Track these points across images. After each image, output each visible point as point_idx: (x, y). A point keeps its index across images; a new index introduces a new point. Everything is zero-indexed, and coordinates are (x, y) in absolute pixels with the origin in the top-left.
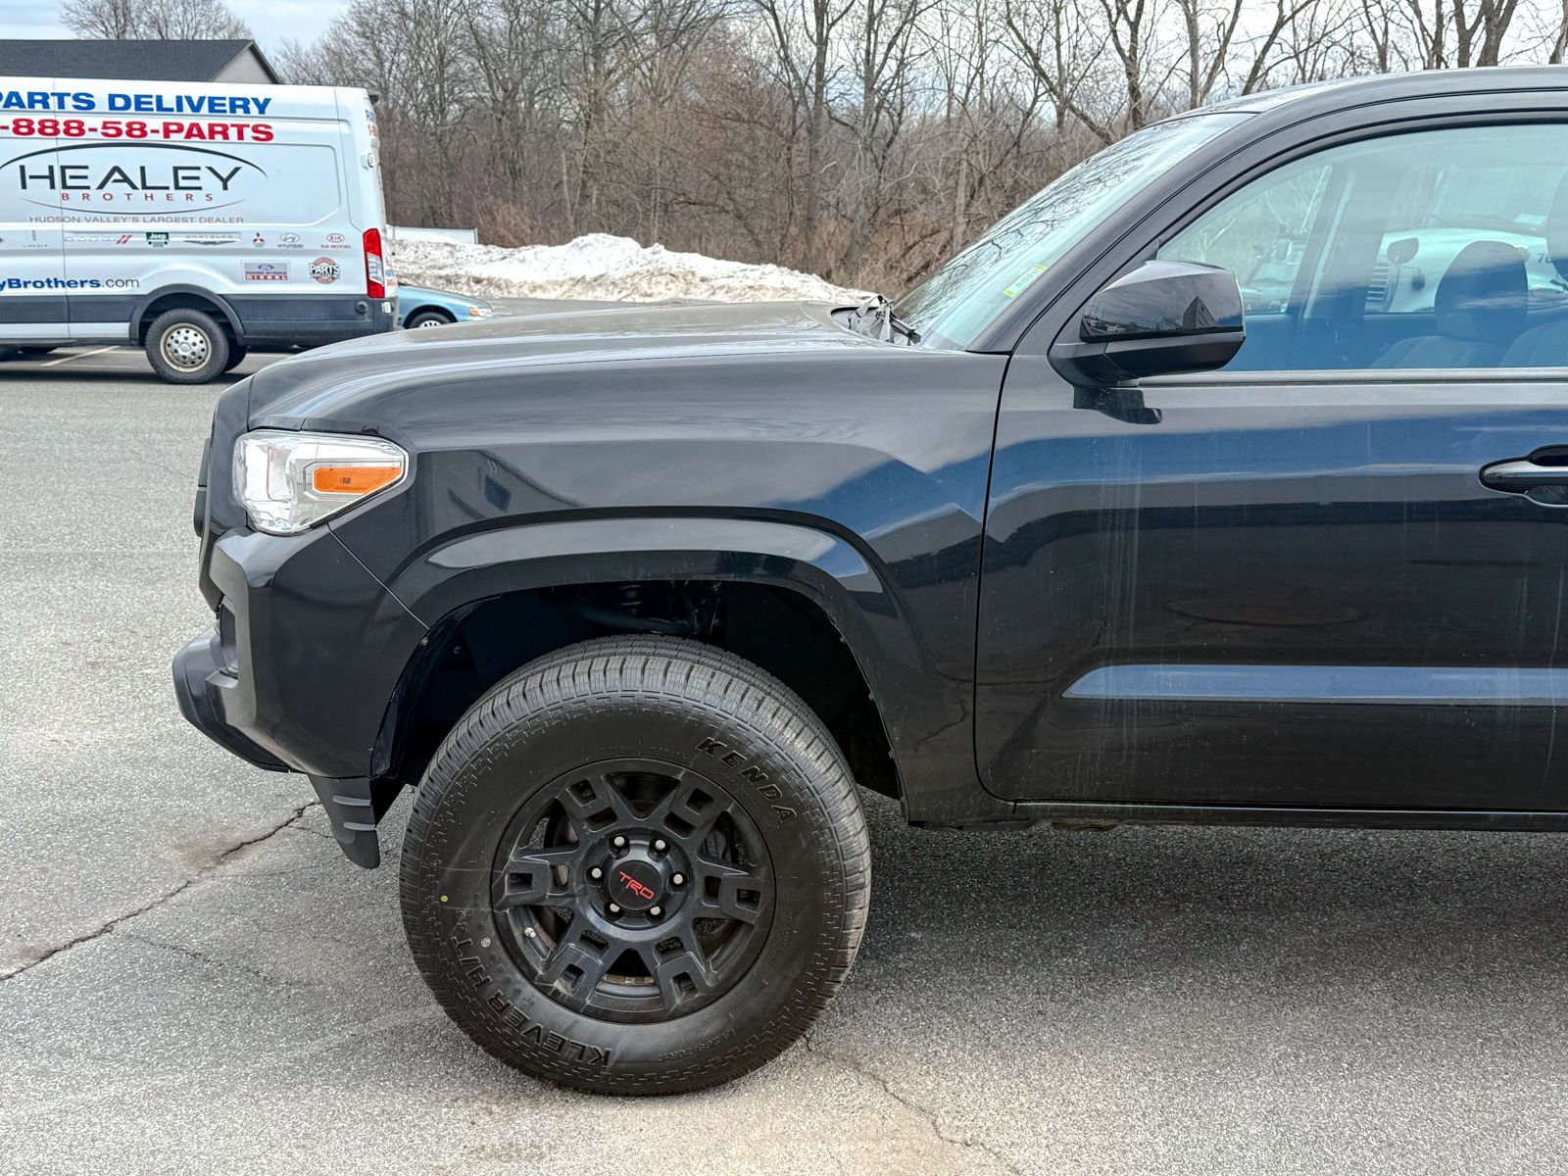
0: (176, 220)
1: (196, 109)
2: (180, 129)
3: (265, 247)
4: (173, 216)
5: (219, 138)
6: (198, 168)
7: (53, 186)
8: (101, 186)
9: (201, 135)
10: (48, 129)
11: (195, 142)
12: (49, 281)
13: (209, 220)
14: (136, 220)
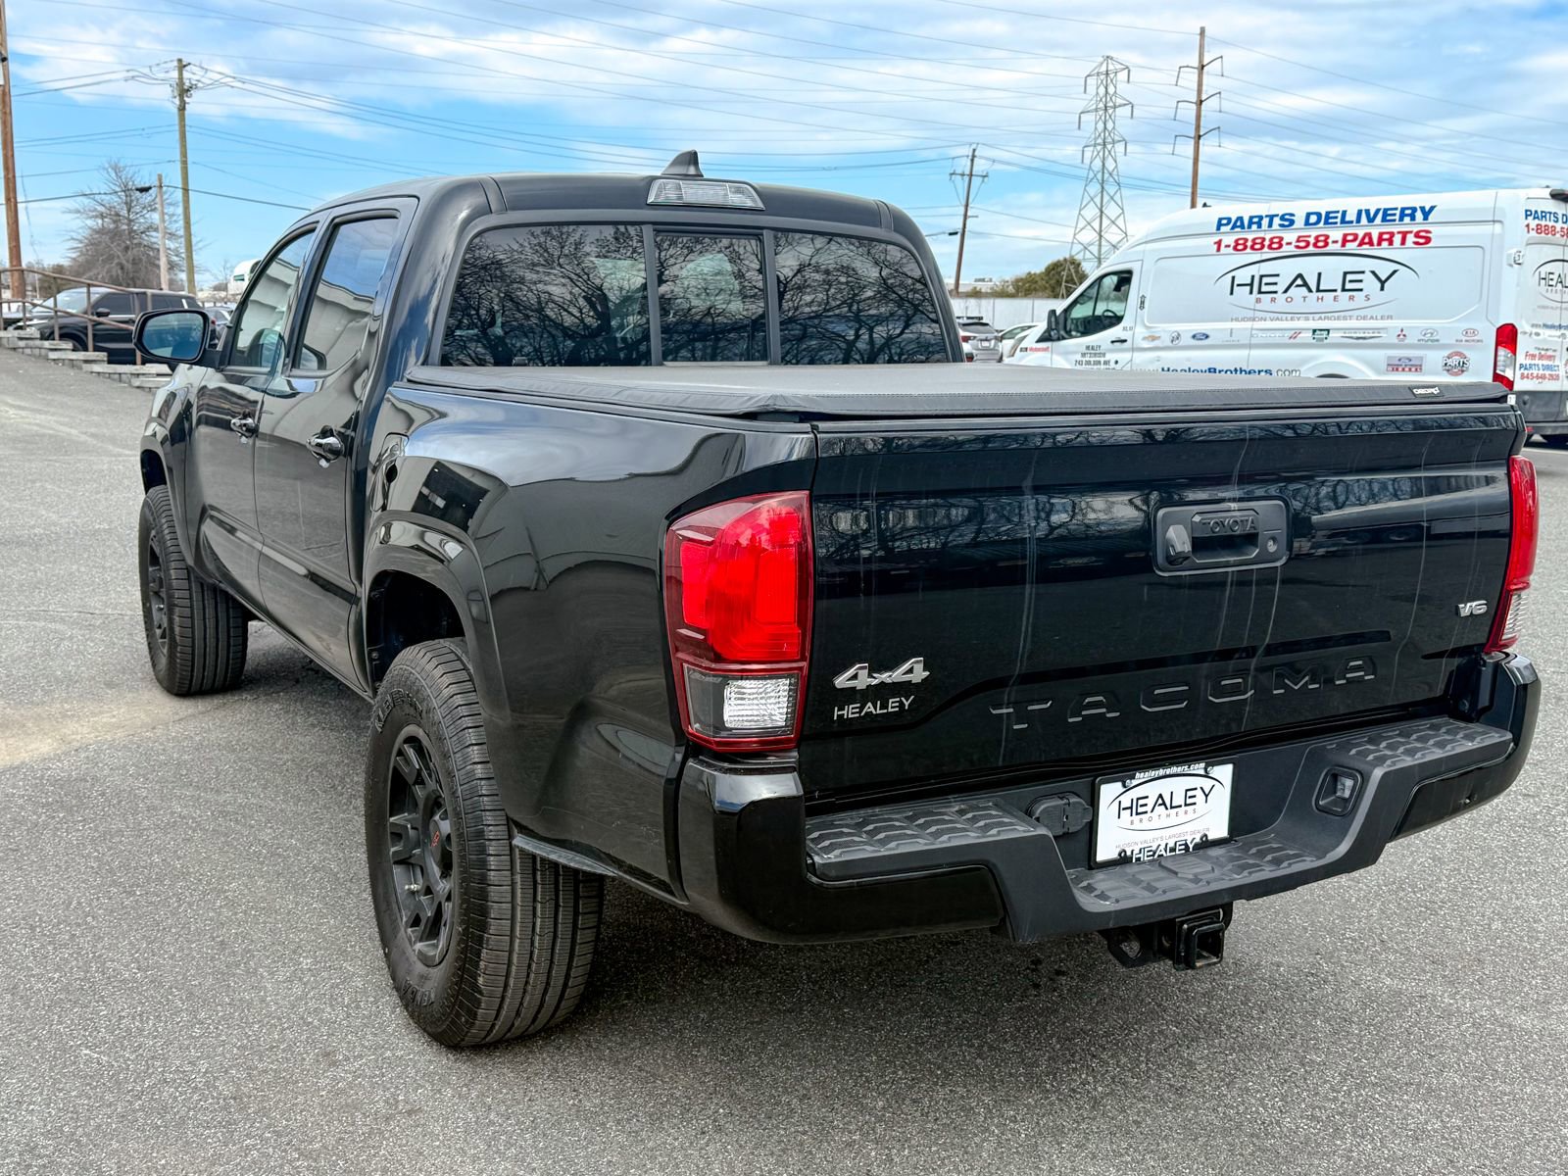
0: (1339, 318)
1: (1371, 220)
2: (1356, 236)
3: (1406, 341)
4: (1336, 315)
5: (1385, 244)
6: (1363, 272)
7: (1251, 292)
8: (1286, 291)
9: (1371, 243)
10: (1258, 245)
11: (1366, 250)
12: (1236, 370)
13: (1364, 318)
14: (1307, 319)
